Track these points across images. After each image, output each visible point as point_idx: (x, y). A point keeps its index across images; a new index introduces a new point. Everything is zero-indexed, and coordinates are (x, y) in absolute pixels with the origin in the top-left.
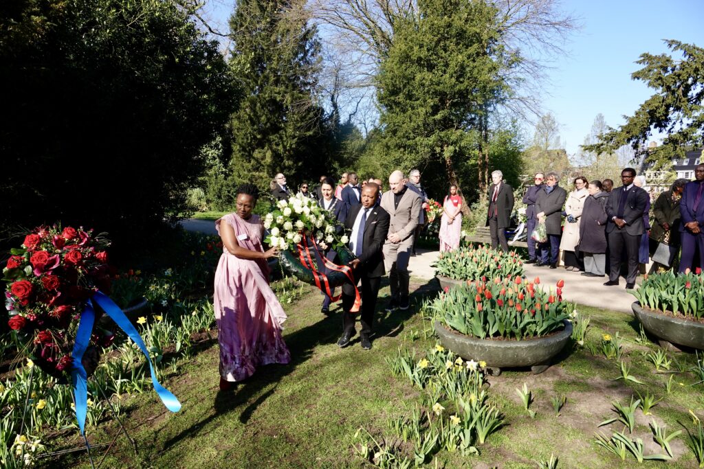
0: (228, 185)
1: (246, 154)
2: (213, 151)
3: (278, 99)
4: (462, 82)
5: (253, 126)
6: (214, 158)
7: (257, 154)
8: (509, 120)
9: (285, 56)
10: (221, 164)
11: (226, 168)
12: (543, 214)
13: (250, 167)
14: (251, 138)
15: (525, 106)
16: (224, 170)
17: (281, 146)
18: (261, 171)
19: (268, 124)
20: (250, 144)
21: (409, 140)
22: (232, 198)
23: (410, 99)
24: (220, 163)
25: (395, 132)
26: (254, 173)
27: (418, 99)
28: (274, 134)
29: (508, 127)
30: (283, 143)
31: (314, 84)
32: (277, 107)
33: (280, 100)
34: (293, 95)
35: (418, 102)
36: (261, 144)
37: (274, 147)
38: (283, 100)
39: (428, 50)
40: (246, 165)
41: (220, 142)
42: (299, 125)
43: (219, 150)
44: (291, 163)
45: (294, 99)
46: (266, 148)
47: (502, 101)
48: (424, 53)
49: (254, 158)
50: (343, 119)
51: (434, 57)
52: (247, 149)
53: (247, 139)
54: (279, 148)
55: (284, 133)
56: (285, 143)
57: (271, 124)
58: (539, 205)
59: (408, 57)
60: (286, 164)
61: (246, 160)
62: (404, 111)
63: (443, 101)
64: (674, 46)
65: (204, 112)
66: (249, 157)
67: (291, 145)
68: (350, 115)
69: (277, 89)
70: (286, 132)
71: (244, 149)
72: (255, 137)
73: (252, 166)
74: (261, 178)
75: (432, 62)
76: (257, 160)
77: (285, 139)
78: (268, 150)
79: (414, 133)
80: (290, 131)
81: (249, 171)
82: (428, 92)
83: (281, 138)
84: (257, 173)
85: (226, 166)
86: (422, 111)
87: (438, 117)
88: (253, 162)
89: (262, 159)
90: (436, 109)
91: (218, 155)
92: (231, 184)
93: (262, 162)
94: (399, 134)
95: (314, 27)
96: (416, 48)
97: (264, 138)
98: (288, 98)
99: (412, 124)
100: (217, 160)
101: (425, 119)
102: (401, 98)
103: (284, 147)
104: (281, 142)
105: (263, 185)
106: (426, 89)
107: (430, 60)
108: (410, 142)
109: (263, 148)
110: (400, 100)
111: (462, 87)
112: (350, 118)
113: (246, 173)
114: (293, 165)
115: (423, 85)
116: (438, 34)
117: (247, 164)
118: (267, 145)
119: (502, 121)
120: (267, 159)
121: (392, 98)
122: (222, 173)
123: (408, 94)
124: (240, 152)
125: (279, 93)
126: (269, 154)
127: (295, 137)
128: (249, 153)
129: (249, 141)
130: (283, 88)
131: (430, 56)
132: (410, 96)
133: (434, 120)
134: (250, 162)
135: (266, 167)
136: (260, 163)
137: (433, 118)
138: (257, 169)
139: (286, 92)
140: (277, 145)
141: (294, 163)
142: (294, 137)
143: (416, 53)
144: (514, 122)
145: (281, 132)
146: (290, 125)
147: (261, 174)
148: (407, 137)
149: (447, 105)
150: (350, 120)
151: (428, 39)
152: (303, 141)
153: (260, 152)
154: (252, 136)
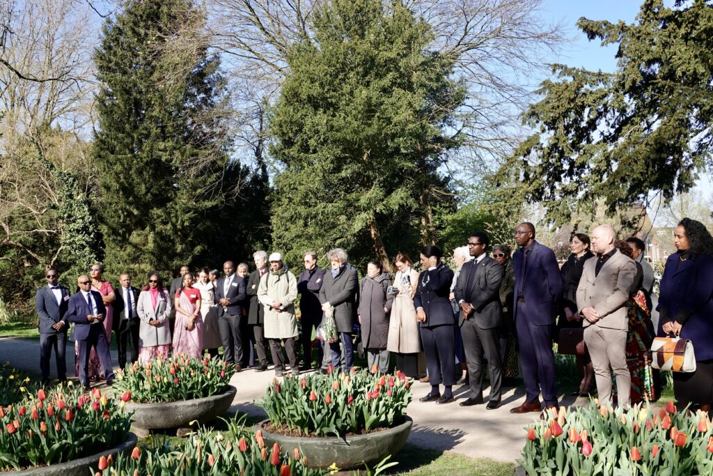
1: (119, 238)
2: (80, 236)
3: (163, 159)
4: (370, 125)
5: (128, 198)
6: (84, 247)
7: (135, 237)
9: (170, 98)
10: (93, 255)
13: (125, 257)
14: (124, 216)
17: (170, 224)
18: (142, 262)
19: (150, 195)
20: (123, 225)
21: (310, 206)
24: (91, 253)
26: (132, 266)
28: (158, 207)
31: (221, 135)
32: (161, 170)
33: (166, 160)
34: (183, 152)
36: (140, 224)
37: (159, 227)
38: (172, 160)
39: (322, 85)
40: (120, 254)
41: (90, 223)
42: (195, 193)
43: (90, 234)
45: (185, 157)
46: (148, 228)
48: (316, 90)
49: (130, 243)
51: (332, 93)
52: (121, 231)
53: (120, 217)
54: (167, 228)
55: (173, 205)
56: (175, 220)
57: (153, 195)
59: (296, 95)
60: (179, 250)
61: (121, 246)
64: (558, 71)
66: (124, 241)
67: (183, 222)
69: (162, 145)
70: (176, 204)
71: (114, 232)
72: (130, 214)
73: (129, 255)
74: (143, 271)
75: (330, 100)
76: (135, 246)
77: (174, 214)
78: (150, 231)
79: (317, 197)
80: (183, 202)
81: (125, 263)
82: (325, 141)
83: (169, 213)
84: (137, 265)
85: (99, 257)
87: (343, 173)
88: (129, 249)
89: (144, 245)
90: (339, 163)
91: (87, 243)
93: (143, 249)
95: (216, 57)
96: (307, 84)
97: (144, 214)
98: (178, 156)
100: (87, 249)
103: (174, 225)
104: (169, 219)
106: (322, 137)
107: (327, 98)
108: (313, 211)
109: (143, 229)
111: (371, 131)
113: (121, 265)
114: (189, 251)
115: (317, 132)
116: (338, 63)
117: (122, 253)
118: (148, 224)
120: (149, 244)
121: (287, 151)
123: (304, 145)
124: (109, 236)
125: (165, 150)
126: (152, 237)
127: (190, 210)
128: (124, 236)
129: (121, 221)
130: (170, 144)
131: (327, 92)
132: (305, 148)
133: (338, 178)
134: (125, 249)
135: (148, 256)
136: (140, 250)
137: (337, 175)
138: (136, 260)
139: (174, 149)
140: (164, 223)
141: (192, 247)
142: (187, 210)
143: (306, 90)
145: (168, 204)
146: (183, 194)
147: (143, 266)
149: (365, 157)
151: (320, 70)
153: (139, 235)
154: (125, 213)
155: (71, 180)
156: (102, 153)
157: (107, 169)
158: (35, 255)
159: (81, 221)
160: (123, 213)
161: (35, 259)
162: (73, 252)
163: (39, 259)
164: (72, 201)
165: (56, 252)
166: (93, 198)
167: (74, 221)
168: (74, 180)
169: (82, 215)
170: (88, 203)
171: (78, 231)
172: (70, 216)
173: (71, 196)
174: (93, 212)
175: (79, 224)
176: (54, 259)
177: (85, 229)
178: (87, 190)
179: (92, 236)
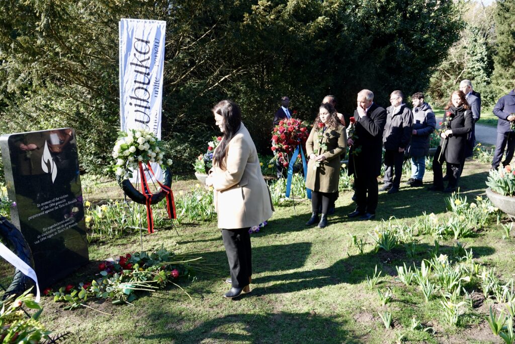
0: (486, 92)
2: (478, 64)
6: (479, 70)
10: (485, 75)
11: (489, 77)
13: (508, 75)
14: (512, 50)
16: (486, 79)
24: (484, 73)
26: (511, 81)
41: (485, 56)
43: (484, 62)
53: (508, 51)
66: (508, 66)
71: (503, 61)
85: (489, 75)
91: (482, 67)
92: (488, 90)
100: (482, 71)
117: (506, 73)
122: (485, 81)
128: (509, 63)
129: (509, 53)
134: (509, 71)
154: (512, 49)
155: (477, 31)
156: (501, 12)
157: (503, 22)
158: (448, 75)
159: (480, 54)
160: (511, 48)
161: (448, 77)
162: (473, 73)
163: (451, 77)
164: (476, 44)
165: (460, 72)
166: (490, 41)
167: (476, 55)
168: (479, 31)
169: (482, 51)
170: (486, 44)
171: (477, 61)
172: (473, 52)
173: (476, 41)
174: (488, 49)
175: (479, 57)
176: (459, 77)
177: (482, 60)
178: (486, 36)
179: (486, 63)
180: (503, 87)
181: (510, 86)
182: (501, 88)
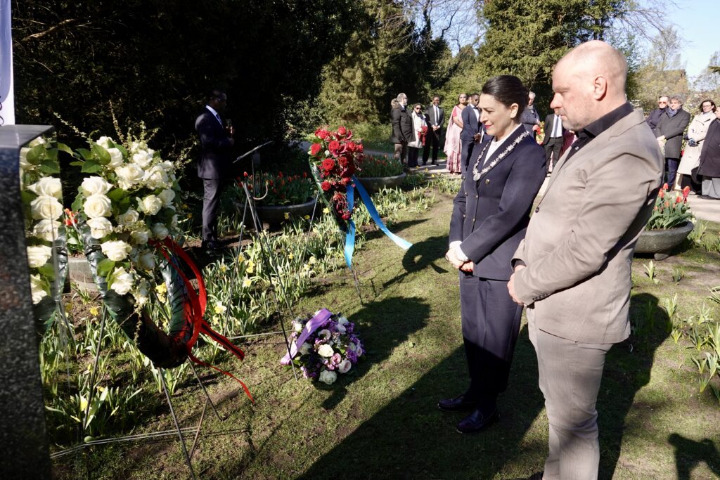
1: (336, 73)
3: (370, 14)
5: (344, 43)
7: (346, 73)
8: (624, 35)
12: (663, 137)
13: (339, 88)
15: (645, 19)
17: (372, 65)
18: (350, 92)
19: (360, 41)
20: (340, 63)
21: (515, 59)
22: (319, 120)
23: (520, 14)
25: (500, 50)
26: (343, 94)
27: (527, 14)
28: (364, 52)
29: (623, 44)
30: (374, 63)
32: (367, 22)
33: (372, 15)
34: (386, 10)
35: (529, 17)
36: (351, 63)
37: (365, 66)
38: (376, 15)
40: (335, 85)
42: (391, 42)
44: (381, 83)
45: (388, 14)
46: (356, 67)
47: (620, 15)
49: (343, 78)
50: (435, 35)
52: (337, 68)
53: (338, 57)
54: (370, 68)
55: (375, 51)
56: (376, 62)
57: (362, 41)
58: (660, 128)
60: (377, 85)
61: (335, 79)
62: (512, 28)
63: (555, 16)
65: (332, 32)
67: (383, 64)
68: (443, 31)
70: (377, 50)
71: (334, 68)
72: (345, 55)
73: (342, 86)
74: (350, 99)
76: (346, 80)
77: (376, 57)
78: (358, 69)
79: (521, 51)
80: (382, 48)
81: (338, 92)
83: (372, 56)
84: (346, 94)
86: (533, 27)
87: (550, 33)
88: (342, 82)
89: (352, 79)
90: (548, 25)
93: (352, 83)
94: (505, 53)
97: (354, 56)
98: (381, 12)
99: (520, 41)
101: (535, 36)
102: (510, 12)
103: (375, 66)
104: (371, 61)
105: (352, 107)
108: (517, 62)
109: (353, 67)
110: (510, 15)
112: (443, 33)
113: (334, 93)
114: (383, 86)
117: (337, 84)
118: (357, 63)
119: (616, 37)
120: (356, 79)
121: (500, 13)
123: (519, 9)
124: (329, 71)
125: (372, 7)
126: (359, 73)
127: (387, 55)
128: (339, 72)
129: (339, 60)
132: (520, 11)
133: (545, 37)
134: (339, 82)
135: (355, 88)
136: (349, 83)
137: (544, 34)
138: (346, 90)
139: (378, 6)
140: (368, 64)
141: (385, 83)
142: (385, 55)
144: (630, 38)
145: (372, 49)
146: (381, 42)
147: (350, 95)
148: (514, 56)
149: (560, 20)
150: (442, 36)
152: (394, 59)
153: (349, 72)
180: (335, 102)
181: (342, 101)
182: (333, 102)
